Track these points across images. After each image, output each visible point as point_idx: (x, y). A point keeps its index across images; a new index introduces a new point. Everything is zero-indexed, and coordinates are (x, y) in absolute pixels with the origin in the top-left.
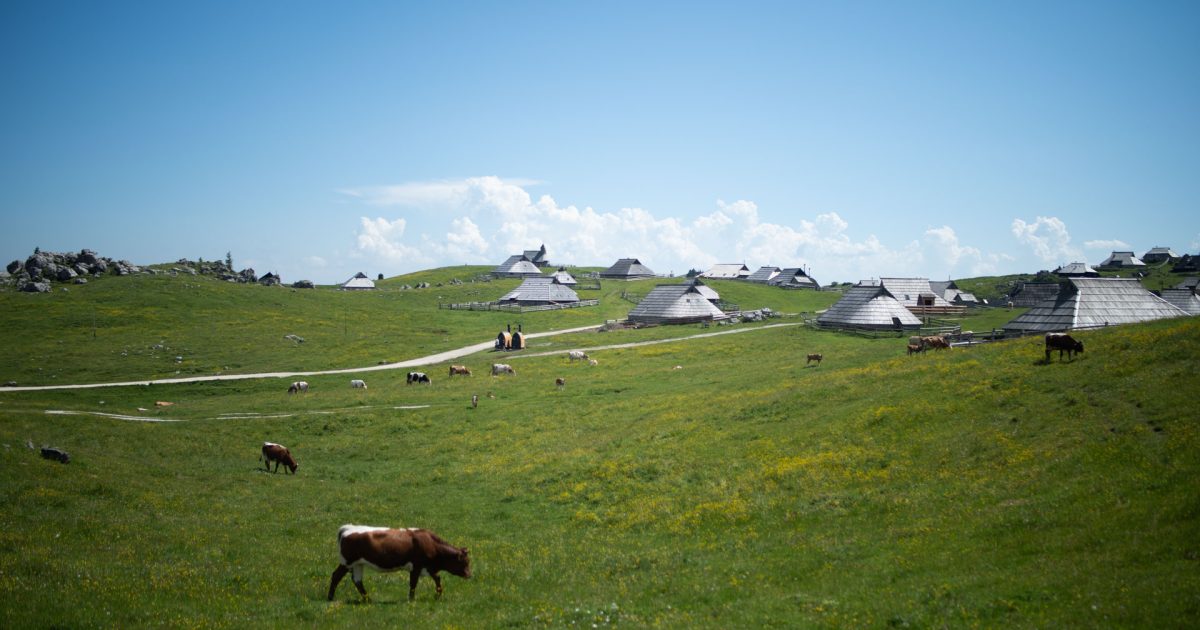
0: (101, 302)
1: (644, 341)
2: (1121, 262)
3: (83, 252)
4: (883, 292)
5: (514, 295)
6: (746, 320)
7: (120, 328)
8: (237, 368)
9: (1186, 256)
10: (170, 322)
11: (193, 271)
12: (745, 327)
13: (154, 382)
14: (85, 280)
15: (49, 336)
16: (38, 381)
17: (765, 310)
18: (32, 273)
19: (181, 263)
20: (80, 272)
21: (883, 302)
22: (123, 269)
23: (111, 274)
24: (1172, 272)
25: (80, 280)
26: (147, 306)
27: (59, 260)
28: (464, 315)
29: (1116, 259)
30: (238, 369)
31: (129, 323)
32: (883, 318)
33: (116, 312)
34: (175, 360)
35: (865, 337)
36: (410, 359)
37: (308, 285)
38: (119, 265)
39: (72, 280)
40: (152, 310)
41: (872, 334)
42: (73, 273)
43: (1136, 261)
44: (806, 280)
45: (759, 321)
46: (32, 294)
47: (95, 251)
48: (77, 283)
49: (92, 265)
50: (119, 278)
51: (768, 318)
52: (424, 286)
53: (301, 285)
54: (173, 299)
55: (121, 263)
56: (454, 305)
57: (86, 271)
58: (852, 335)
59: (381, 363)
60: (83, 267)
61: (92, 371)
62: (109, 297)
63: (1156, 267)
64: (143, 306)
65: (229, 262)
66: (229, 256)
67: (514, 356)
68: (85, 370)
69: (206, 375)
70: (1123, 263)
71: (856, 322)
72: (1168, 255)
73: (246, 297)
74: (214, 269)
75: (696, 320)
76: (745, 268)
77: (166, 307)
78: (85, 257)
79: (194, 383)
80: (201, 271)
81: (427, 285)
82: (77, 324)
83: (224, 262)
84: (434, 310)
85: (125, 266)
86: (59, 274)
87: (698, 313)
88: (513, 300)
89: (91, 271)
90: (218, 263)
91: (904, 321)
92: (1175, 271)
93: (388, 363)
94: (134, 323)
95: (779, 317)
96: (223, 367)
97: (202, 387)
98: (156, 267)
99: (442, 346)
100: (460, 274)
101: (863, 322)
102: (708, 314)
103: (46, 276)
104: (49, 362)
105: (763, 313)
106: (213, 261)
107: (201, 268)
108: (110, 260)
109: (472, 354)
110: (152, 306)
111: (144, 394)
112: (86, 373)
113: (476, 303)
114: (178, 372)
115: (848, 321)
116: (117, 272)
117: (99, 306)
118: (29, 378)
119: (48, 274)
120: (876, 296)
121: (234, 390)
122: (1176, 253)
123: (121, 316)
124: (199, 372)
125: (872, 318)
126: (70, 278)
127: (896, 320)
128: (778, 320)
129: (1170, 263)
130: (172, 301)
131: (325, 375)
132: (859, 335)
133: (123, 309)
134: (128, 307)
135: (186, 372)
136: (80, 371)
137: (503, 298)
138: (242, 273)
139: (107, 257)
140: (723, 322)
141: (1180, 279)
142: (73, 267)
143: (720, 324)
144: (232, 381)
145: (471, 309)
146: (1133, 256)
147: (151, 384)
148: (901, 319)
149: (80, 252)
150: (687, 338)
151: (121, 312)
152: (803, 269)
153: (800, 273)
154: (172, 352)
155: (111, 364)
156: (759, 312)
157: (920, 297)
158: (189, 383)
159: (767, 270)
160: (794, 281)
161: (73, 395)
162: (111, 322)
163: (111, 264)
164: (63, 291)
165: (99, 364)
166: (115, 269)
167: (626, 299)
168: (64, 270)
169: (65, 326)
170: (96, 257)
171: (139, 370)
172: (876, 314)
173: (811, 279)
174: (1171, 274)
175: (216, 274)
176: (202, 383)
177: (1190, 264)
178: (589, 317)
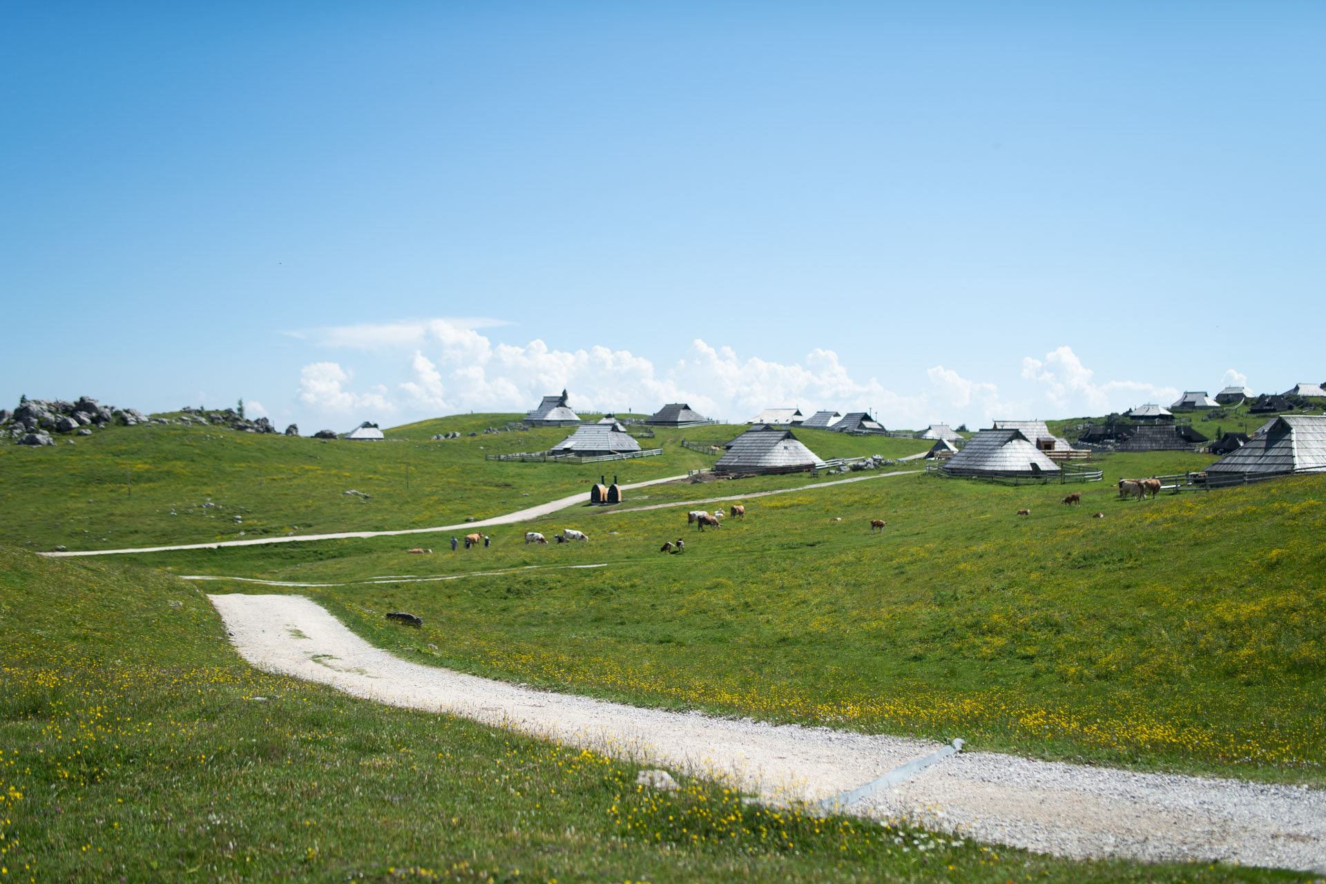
0: (118, 456)
1: (754, 492)
2: (1194, 402)
3: (82, 400)
4: (1017, 435)
5: (568, 445)
6: (856, 469)
7: (151, 485)
8: (308, 527)
9: (1263, 397)
10: (203, 477)
11: (203, 420)
12: (859, 476)
13: (223, 544)
14: (89, 432)
15: (73, 494)
16: (88, 545)
17: (876, 457)
18: (27, 424)
19: (187, 411)
20: (81, 422)
21: (1017, 446)
22: (131, 420)
23: (117, 424)
24: (1249, 413)
25: (84, 431)
26: (172, 460)
27: (53, 409)
28: (519, 467)
29: (1189, 399)
30: (310, 529)
31: (159, 479)
32: (1021, 464)
33: (140, 466)
34: (235, 520)
35: (1004, 484)
36: (496, 516)
37: (330, 436)
38: (124, 413)
39: (72, 432)
40: (179, 463)
41: (1013, 480)
42: (75, 424)
43: (1211, 402)
44: (875, 426)
45: (872, 470)
46: (35, 447)
47: (95, 398)
48: (80, 434)
49: (94, 414)
50: (125, 428)
51: (880, 466)
52: (454, 436)
53: (322, 435)
54: (197, 451)
55: (127, 411)
56: (502, 457)
57: (88, 421)
58: (989, 483)
59: (468, 521)
60: (84, 416)
61: (145, 533)
62: (126, 450)
63: (1232, 408)
64: (166, 459)
65: (240, 410)
66: (240, 403)
67: (613, 511)
68: (136, 532)
69: (277, 536)
70: (1196, 405)
71: (991, 469)
72: (1242, 395)
73: (276, 449)
74: (226, 419)
75: (799, 469)
76: (798, 413)
77: (193, 461)
78: (84, 405)
79: (267, 545)
80: (212, 420)
81: (458, 434)
82: (100, 481)
83: (236, 411)
84: (482, 461)
85: (133, 415)
86: (59, 424)
87: (798, 462)
88: (568, 450)
89: (94, 421)
90: (229, 412)
91: (1043, 467)
92: (1253, 412)
93: (476, 520)
94: (164, 478)
95: (892, 464)
96: (292, 527)
97: (277, 550)
98: (164, 415)
99: (526, 500)
100: (474, 422)
101: (1000, 469)
102: (810, 462)
103: (42, 427)
104: (92, 523)
105: (875, 460)
106: (222, 408)
107: (212, 417)
108: (112, 408)
109: (564, 509)
110: (176, 459)
111: (214, 558)
112: (137, 536)
113: (525, 454)
114: (243, 533)
115: (982, 468)
116: (124, 422)
117: (118, 460)
118: (77, 542)
119: (45, 425)
120: (1011, 440)
121: (316, 552)
122: (1251, 392)
123: (147, 471)
124: (266, 532)
125: (1008, 464)
126: (72, 429)
127: (1034, 465)
128: (892, 468)
129: (1246, 403)
130: (198, 454)
131: (413, 534)
132: (998, 483)
133: (146, 463)
134: (150, 461)
135: (252, 532)
136: (131, 533)
137: (557, 448)
138: (257, 422)
139: (110, 405)
140: (833, 471)
141: (1260, 421)
142: (72, 416)
143: (829, 474)
144: (310, 542)
145: (523, 461)
146: (1206, 395)
147: (219, 547)
148: (1038, 464)
149: (78, 400)
150: (801, 489)
151: (147, 467)
152: (869, 414)
153: (866, 417)
154: (227, 511)
155: (163, 525)
156: (870, 460)
157: (1038, 441)
158: (262, 545)
159: (825, 415)
160: (861, 426)
161: (135, 559)
162: (138, 478)
163: (117, 414)
164: (68, 443)
165: (149, 525)
166: (121, 419)
167: (687, 447)
168: (65, 420)
169: (88, 483)
170: (98, 405)
171: (197, 531)
172: (1012, 459)
173: (880, 425)
174: (1249, 415)
175: (230, 424)
176: (276, 545)
177: (1269, 404)
178: (660, 468)
